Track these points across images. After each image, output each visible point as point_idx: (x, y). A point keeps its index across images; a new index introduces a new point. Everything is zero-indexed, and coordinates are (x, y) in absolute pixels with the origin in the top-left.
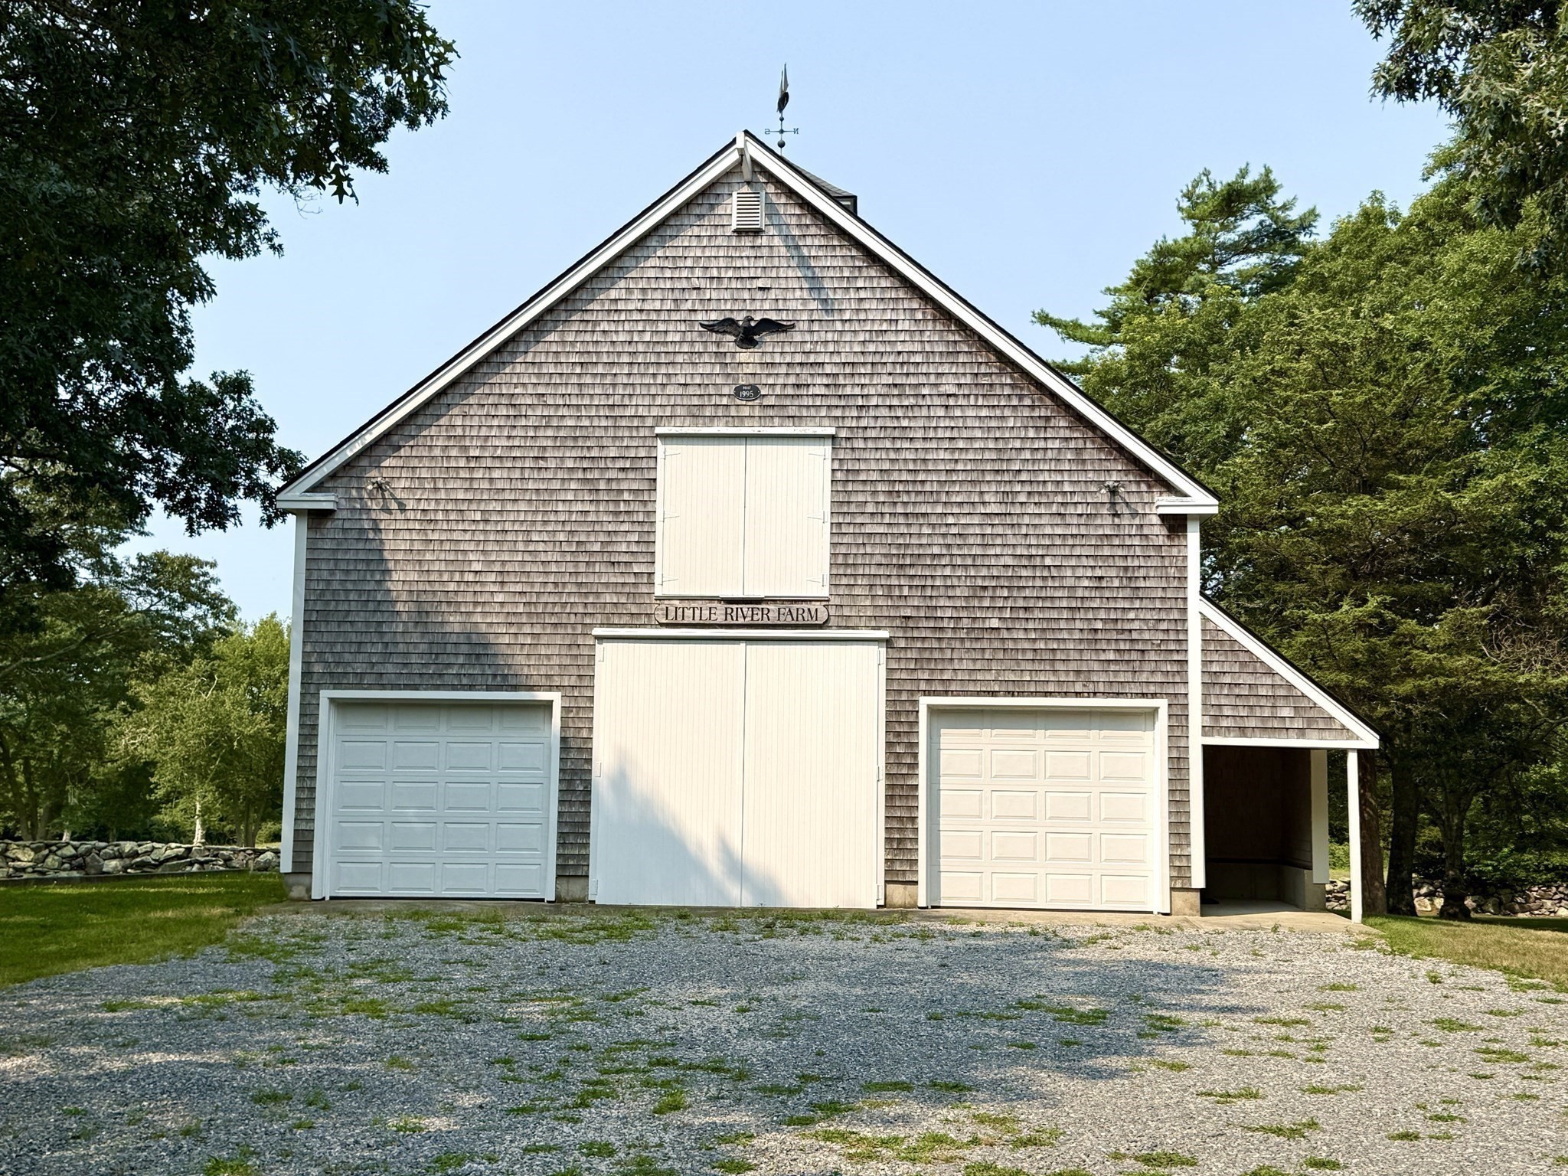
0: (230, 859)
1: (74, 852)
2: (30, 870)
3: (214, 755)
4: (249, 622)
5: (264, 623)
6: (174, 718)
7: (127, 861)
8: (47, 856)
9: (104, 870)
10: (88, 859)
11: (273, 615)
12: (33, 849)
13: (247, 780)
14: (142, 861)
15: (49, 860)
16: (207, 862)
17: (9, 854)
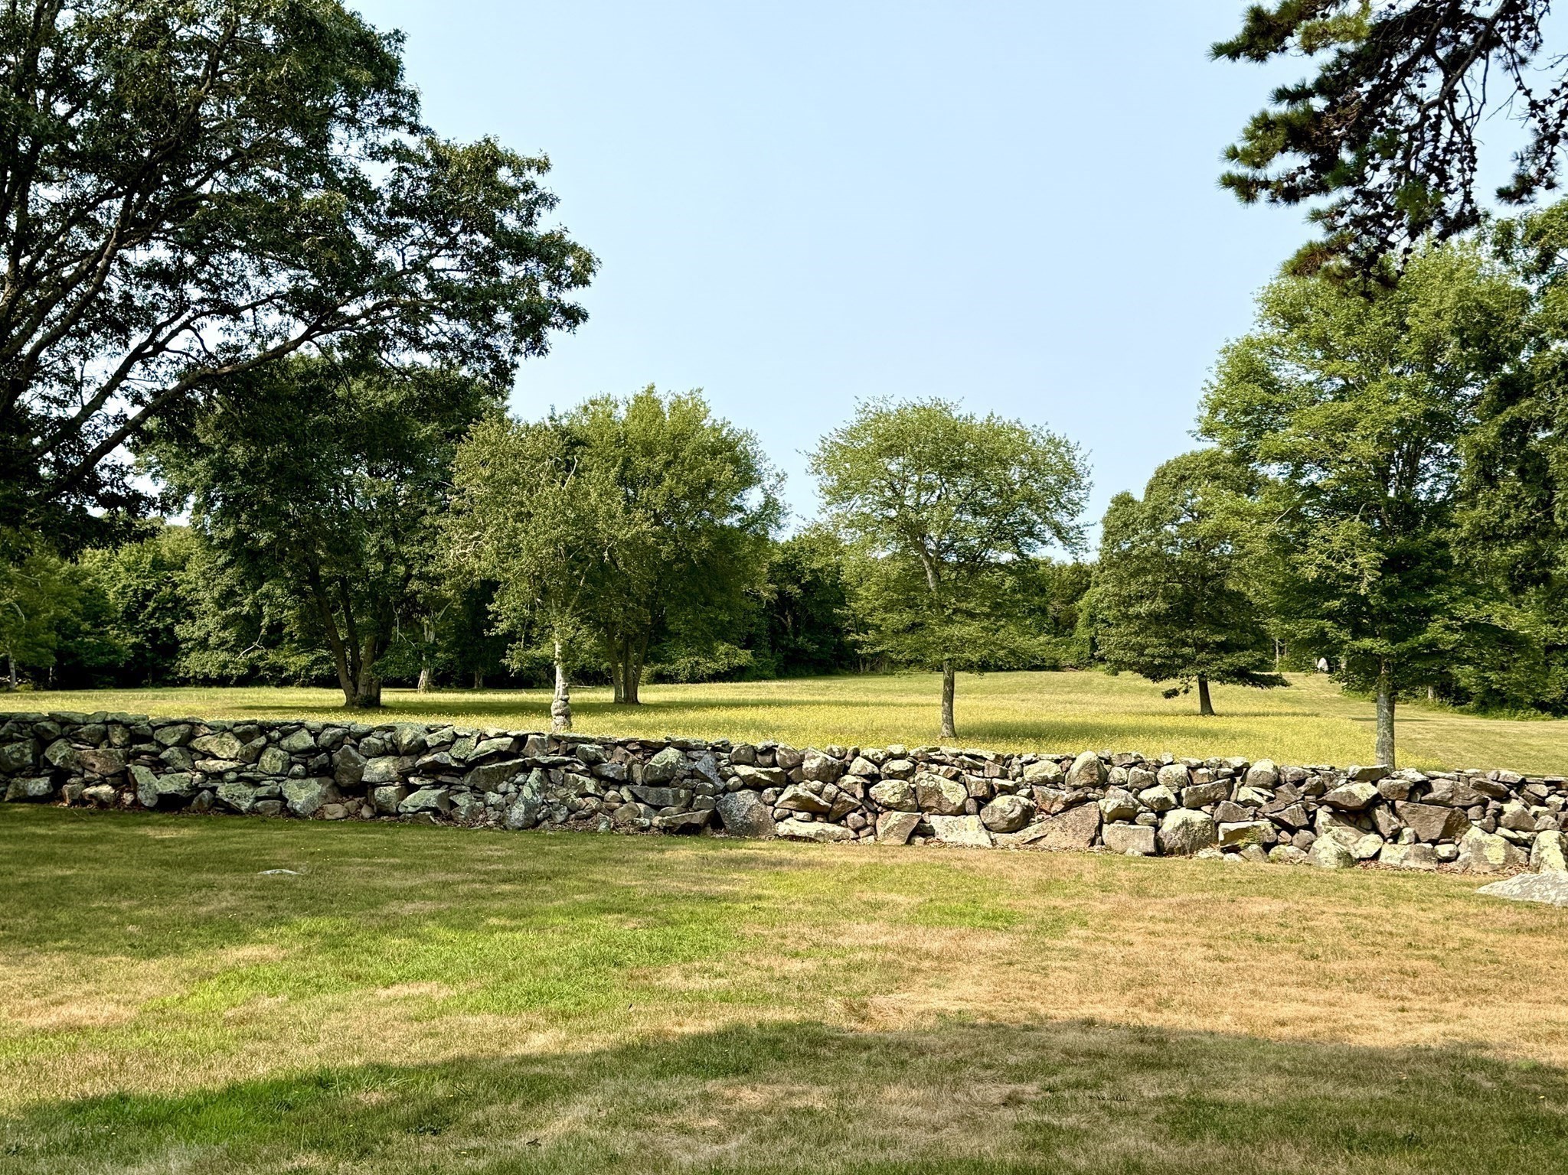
0: (598, 761)
1: (311, 741)
2: (232, 776)
3: (576, 573)
4: (620, 397)
5: (639, 399)
6: (519, 517)
7: (408, 762)
8: (263, 748)
9: (365, 778)
10: (337, 757)
11: (651, 389)
12: (238, 736)
13: (625, 608)
14: (434, 763)
15: (266, 758)
16: (555, 765)
17: (194, 744)
